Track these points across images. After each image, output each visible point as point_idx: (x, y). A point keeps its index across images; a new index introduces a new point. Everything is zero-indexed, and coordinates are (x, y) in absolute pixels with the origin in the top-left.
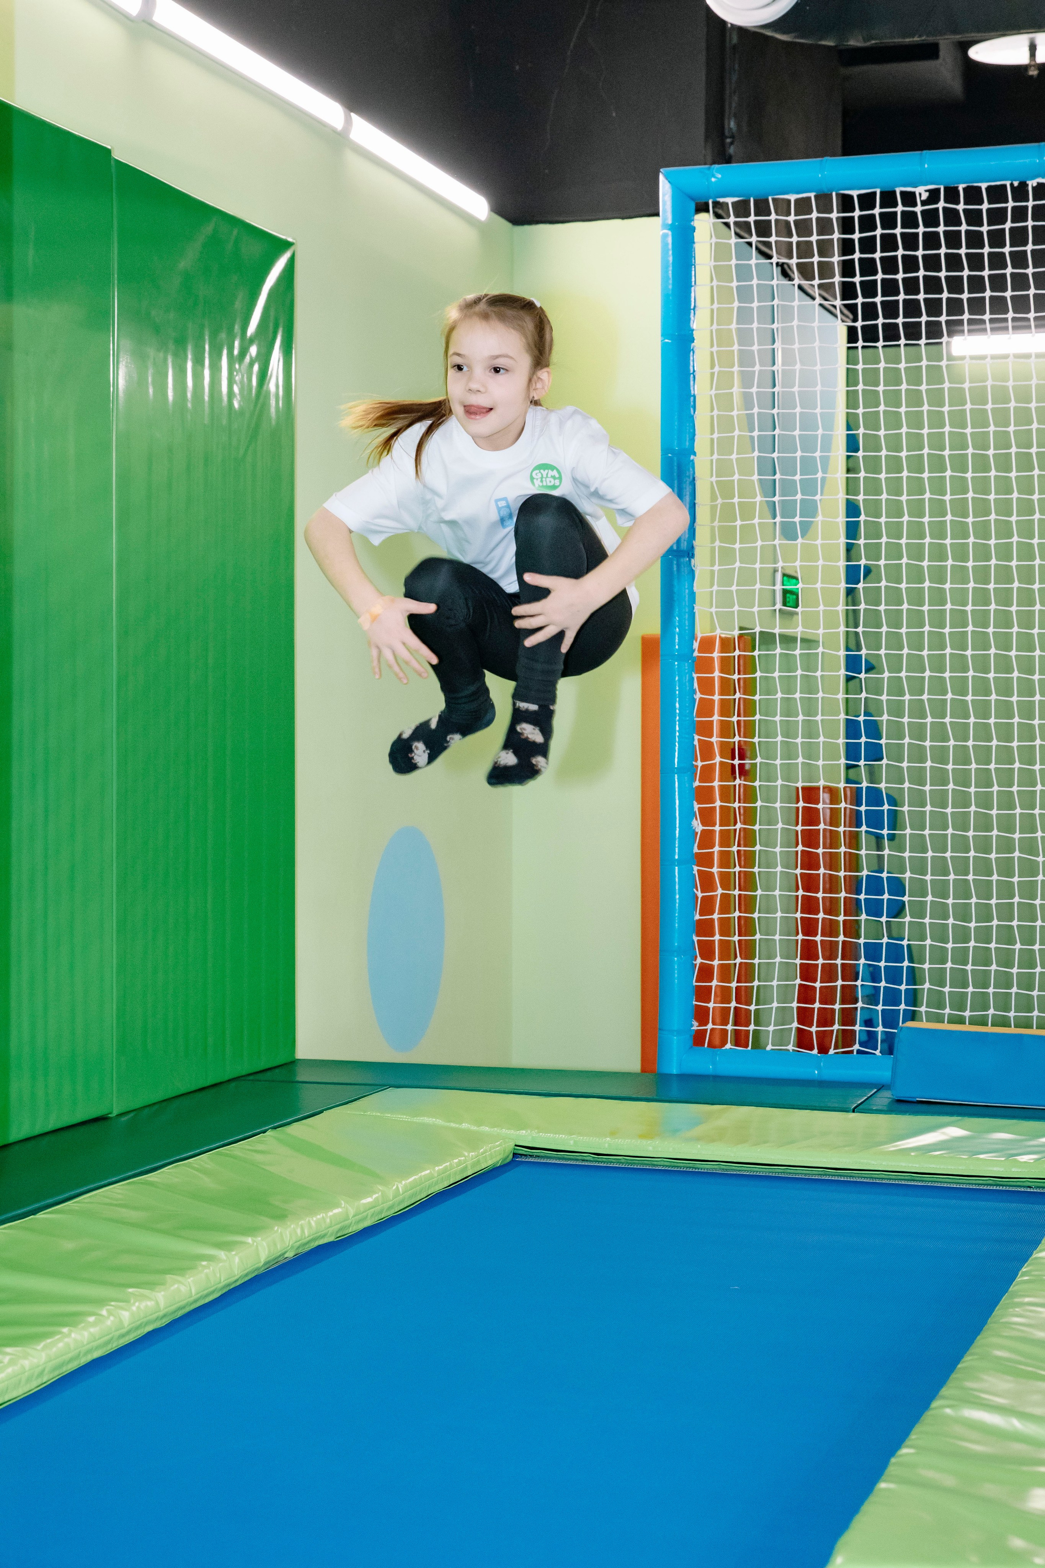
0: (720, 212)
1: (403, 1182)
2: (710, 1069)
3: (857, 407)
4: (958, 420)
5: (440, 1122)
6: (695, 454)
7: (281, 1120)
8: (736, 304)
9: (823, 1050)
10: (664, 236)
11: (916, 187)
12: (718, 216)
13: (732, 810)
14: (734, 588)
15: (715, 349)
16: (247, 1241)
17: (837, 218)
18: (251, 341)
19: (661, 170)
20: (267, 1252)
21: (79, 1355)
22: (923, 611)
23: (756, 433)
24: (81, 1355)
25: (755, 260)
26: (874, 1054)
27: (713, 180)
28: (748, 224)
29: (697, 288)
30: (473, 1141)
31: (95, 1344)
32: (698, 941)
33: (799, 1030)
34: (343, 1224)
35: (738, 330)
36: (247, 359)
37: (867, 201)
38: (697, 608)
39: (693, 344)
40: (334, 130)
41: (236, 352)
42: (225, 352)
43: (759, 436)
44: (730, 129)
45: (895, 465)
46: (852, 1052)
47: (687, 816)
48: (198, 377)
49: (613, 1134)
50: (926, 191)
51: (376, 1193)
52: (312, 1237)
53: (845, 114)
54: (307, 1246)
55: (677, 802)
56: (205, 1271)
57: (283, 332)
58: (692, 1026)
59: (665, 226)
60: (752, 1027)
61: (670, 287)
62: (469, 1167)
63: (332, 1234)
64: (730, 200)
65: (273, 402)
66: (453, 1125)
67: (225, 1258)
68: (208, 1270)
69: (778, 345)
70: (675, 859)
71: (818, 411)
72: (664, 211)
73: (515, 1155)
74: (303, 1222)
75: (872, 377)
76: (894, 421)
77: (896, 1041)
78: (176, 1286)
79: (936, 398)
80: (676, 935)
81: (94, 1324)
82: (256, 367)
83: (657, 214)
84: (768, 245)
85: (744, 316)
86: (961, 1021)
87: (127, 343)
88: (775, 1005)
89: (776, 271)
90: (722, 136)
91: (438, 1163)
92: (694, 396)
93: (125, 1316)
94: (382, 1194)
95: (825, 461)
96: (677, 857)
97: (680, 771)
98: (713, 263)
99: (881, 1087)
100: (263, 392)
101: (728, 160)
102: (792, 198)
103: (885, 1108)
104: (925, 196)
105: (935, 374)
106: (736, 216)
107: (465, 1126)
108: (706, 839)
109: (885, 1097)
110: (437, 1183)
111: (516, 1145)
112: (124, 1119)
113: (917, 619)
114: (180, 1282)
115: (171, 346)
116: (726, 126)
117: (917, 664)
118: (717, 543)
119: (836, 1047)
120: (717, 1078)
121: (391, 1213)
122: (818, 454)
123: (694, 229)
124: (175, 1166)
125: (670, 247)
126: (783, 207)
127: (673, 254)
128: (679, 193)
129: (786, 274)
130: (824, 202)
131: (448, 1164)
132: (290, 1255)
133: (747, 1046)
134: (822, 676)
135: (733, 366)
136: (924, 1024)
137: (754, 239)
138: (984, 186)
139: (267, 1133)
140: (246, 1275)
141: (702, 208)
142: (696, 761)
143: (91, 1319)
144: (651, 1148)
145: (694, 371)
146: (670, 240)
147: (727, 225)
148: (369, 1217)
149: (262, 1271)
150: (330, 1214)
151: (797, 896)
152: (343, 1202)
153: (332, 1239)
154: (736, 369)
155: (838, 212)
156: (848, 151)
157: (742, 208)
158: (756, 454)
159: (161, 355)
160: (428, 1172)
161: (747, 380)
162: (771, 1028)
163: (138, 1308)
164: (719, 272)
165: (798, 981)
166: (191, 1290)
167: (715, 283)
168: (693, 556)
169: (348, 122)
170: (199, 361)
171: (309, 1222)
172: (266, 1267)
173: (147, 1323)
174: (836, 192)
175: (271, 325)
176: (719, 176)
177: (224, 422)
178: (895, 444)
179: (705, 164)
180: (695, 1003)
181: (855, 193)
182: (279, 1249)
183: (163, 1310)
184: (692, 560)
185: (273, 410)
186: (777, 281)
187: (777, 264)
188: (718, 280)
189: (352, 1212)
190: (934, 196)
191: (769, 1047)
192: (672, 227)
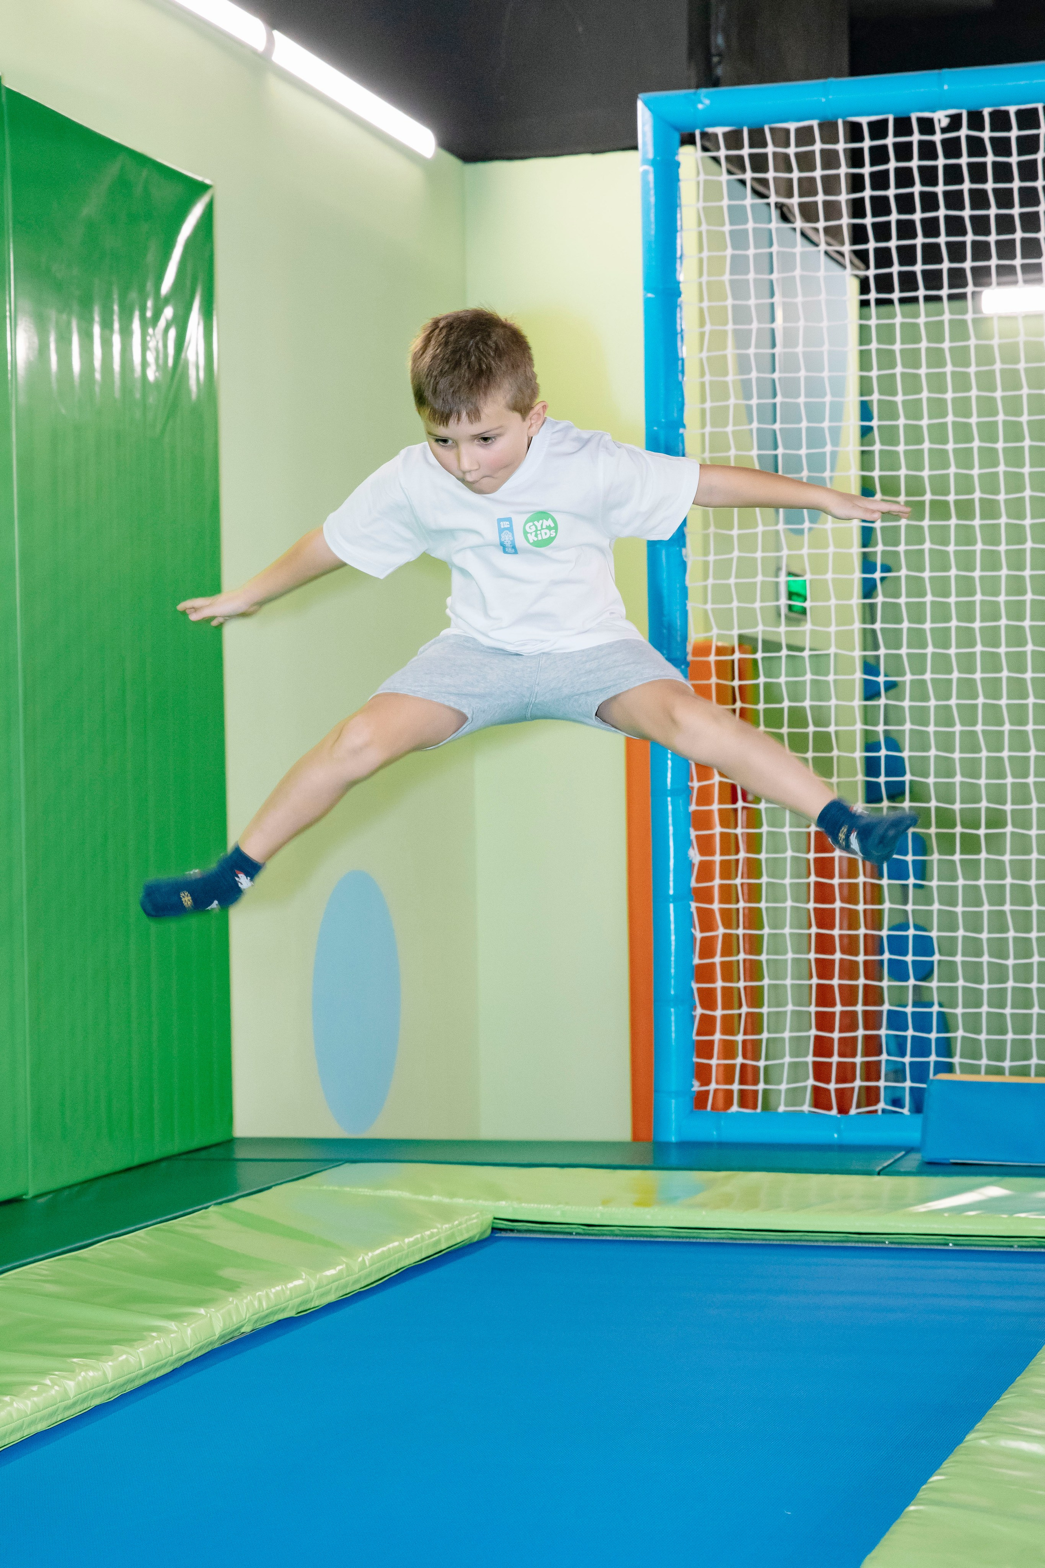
0: (708, 144)
1: (370, 1254)
2: (714, 1135)
3: (870, 369)
4: (986, 381)
5: (406, 1195)
6: (684, 426)
7: (227, 1196)
8: (729, 252)
9: (843, 1110)
10: (645, 173)
11: (934, 111)
12: (705, 149)
13: (733, 838)
14: (732, 581)
15: (705, 304)
16: (200, 1312)
17: (845, 150)
18: (167, 301)
19: (640, 95)
20: (222, 1325)
21: (22, 1427)
22: (949, 604)
23: (754, 402)
24: (24, 1426)
25: (749, 200)
26: (901, 1113)
27: (700, 106)
28: (741, 158)
29: (684, 234)
30: (445, 1213)
31: (39, 1415)
32: (699, 989)
33: (816, 1089)
34: (304, 1297)
35: (732, 282)
36: (162, 323)
37: (878, 129)
38: (690, 606)
39: (680, 300)
40: (254, 52)
41: (149, 314)
42: (137, 314)
43: (758, 405)
44: (717, 46)
45: (914, 434)
46: (876, 1111)
47: (683, 845)
48: (107, 344)
49: (605, 1203)
50: (947, 116)
51: (339, 1264)
52: (271, 1310)
53: (853, 24)
54: (265, 1321)
55: (671, 828)
56: (155, 1342)
57: (203, 291)
58: (692, 1086)
59: (645, 161)
60: (761, 1086)
61: (653, 232)
62: (443, 1240)
63: (293, 1308)
64: (720, 131)
65: (192, 372)
66: (422, 1198)
67: (176, 1329)
68: (158, 1342)
69: (777, 299)
70: (669, 895)
71: (826, 374)
72: (644, 144)
73: (495, 1230)
74: (260, 1293)
75: (887, 334)
76: (912, 384)
77: (926, 1095)
78: (124, 1357)
79: (961, 357)
80: (673, 982)
81: (36, 1394)
82: (172, 333)
83: (635, 148)
84: (764, 182)
85: (739, 265)
86: (1000, 1071)
87: (26, 304)
88: (787, 1059)
89: (774, 213)
90: (708, 55)
91: (408, 1234)
92: (683, 360)
93: (71, 1386)
94: (346, 1266)
95: (836, 433)
96: (671, 892)
97: (674, 793)
98: (701, 204)
99: (909, 1150)
100: (182, 362)
101: (715, 83)
102: (792, 126)
103: (914, 1170)
104: (945, 122)
105: (959, 329)
106: (728, 148)
107: (435, 1198)
108: (705, 872)
109: (914, 1161)
110: (407, 1256)
111: (495, 1218)
112: (41, 1200)
113: (942, 613)
114: (128, 1353)
115: (76, 307)
116: (713, 42)
117: (942, 663)
118: (712, 529)
119: (858, 1107)
120: (722, 1145)
121: (357, 1287)
122: (826, 424)
123: (678, 165)
124: (110, 1242)
125: (652, 185)
126: (782, 137)
127: (656, 194)
128: (661, 123)
129: (785, 216)
130: (829, 130)
131: (419, 1236)
132: (247, 1329)
133: (755, 1107)
134: (835, 681)
135: (726, 324)
136: (958, 1076)
137: (749, 175)
138: (1012, 110)
139: (210, 1209)
140: (200, 1348)
141: (688, 139)
142: (692, 780)
143: (35, 1388)
144: (648, 1217)
145: (682, 330)
146: (651, 178)
147: (716, 160)
148: (333, 1291)
149: (216, 1346)
150: (290, 1285)
151: (810, 935)
152: (303, 1274)
153: (292, 1314)
154: (730, 327)
155: (846, 142)
156: (856, 70)
157: (734, 139)
158: (755, 425)
159: (64, 316)
160: (396, 1244)
161: (742, 339)
162: (783, 1087)
163: (84, 1378)
164: (710, 215)
165: (813, 1032)
166: (140, 1361)
167: (704, 227)
168: (684, 545)
169: (271, 41)
170: (107, 325)
171: (267, 1294)
172: (222, 1341)
173: (95, 1396)
174: (843, 118)
175: (188, 283)
176: (707, 102)
177: (138, 395)
178: (914, 411)
179: (689, 87)
180: (696, 1060)
181: (864, 120)
182: (235, 1321)
183: (111, 1382)
184: (684, 550)
185: (193, 383)
186: (775, 224)
187: (776, 204)
188: (708, 224)
189: (313, 1284)
190: (955, 122)
191: (782, 1109)
192: (653, 163)
